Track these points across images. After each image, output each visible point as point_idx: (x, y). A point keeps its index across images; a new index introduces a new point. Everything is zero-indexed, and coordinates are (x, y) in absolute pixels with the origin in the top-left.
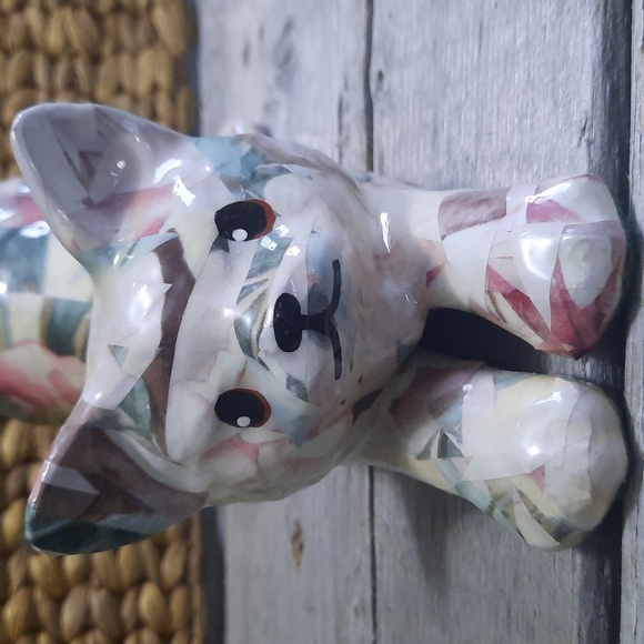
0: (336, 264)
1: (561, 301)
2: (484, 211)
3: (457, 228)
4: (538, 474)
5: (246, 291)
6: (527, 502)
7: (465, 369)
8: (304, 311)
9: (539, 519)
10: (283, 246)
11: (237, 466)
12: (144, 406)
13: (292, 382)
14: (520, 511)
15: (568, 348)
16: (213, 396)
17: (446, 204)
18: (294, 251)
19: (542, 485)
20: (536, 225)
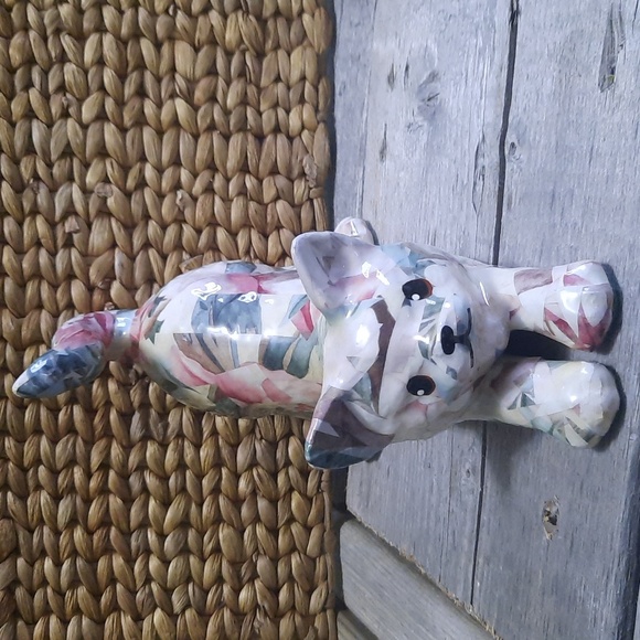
0: (469, 310)
1: (584, 324)
2: (540, 281)
3: (526, 289)
4: (577, 408)
5: (423, 325)
6: (571, 423)
7: (531, 361)
8: (455, 334)
9: (578, 430)
10: (440, 302)
11: (415, 418)
12: (367, 387)
13: (450, 370)
14: (568, 429)
15: (587, 346)
16: (406, 380)
17: (517, 276)
18: (447, 305)
19: (579, 414)
20: (569, 287)
